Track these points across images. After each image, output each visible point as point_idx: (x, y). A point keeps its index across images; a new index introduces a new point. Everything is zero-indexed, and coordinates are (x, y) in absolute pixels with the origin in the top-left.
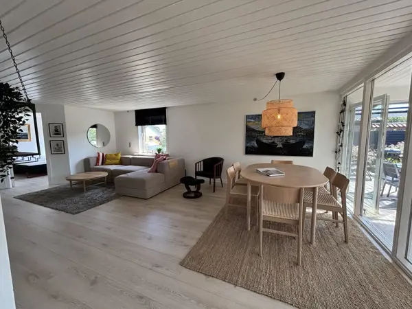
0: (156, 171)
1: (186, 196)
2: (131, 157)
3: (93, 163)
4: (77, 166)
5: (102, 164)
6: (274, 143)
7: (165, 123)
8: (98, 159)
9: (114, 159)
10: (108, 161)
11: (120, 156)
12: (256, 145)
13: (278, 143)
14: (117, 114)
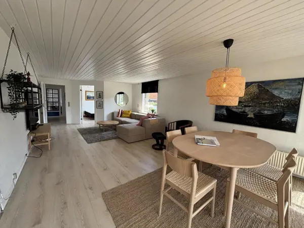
0: (141, 126)
1: (154, 147)
2: (136, 113)
3: (115, 115)
4: (108, 116)
5: (121, 116)
6: (244, 112)
7: (157, 92)
8: (119, 113)
9: (127, 114)
10: (124, 115)
11: (130, 112)
12: (225, 113)
13: (249, 113)
14: (134, 85)
